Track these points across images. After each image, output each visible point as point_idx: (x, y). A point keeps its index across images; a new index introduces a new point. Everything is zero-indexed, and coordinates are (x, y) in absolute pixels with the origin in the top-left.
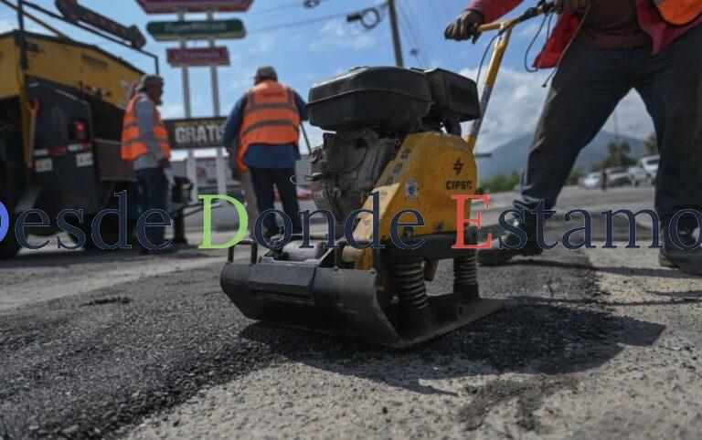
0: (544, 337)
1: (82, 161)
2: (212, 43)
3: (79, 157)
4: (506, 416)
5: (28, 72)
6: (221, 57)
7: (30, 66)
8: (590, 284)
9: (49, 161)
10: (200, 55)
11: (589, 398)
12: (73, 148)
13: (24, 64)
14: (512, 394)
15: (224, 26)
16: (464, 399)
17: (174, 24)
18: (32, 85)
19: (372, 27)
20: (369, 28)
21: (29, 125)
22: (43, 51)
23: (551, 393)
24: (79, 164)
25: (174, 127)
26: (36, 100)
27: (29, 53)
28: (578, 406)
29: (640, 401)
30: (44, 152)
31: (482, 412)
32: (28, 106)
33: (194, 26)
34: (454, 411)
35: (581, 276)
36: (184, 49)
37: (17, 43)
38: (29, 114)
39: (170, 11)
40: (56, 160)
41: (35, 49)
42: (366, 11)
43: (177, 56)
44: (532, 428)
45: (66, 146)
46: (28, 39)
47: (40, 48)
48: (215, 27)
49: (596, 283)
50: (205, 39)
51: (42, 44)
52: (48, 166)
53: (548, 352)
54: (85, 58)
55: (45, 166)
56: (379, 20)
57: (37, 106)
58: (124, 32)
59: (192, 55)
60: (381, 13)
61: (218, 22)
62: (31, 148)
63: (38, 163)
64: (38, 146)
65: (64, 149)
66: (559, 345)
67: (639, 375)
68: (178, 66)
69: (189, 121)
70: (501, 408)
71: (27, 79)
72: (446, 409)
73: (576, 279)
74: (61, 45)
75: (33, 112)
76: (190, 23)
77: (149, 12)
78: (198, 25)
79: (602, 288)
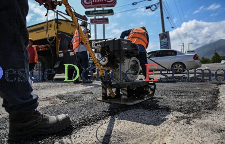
0: (197, 108)
1: (71, 54)
2: (104, 16)
3: (70, 53)
4: (184, 122)
5: (59, 30)
6: (106, 21)
7: (59, 28)
8: (215, 97)
9: (63, 54)
10: (100, 20)
11: (203, 120)
12: (69, 50)
13: (57, 28)
14: (186, 118)
15: (107, 12)
16: (175, 118)
17: (93, 11)
18: (59, 33)
19: (154, 10)
20: (153, 11)
21: (58, 44)
22: (62, 24)
23: (195, 119)
24: (70, 55)
25: (92, 42)
26: (60, 37)
27: (59, 25)
28: (200, 121)
29: (214, 122)
30: (61, 51)
31: (179, 121)
32: (58, 39)
33: (98, 12)
34: (173, 120)
35: (214, 95)
36: (95, 19)
37: (56, 22)
38: (58, 41)
39: (92, 8)
40: (64, 53)
41: (60, 23)
42: (152, 5)
43: (93, 21)
44: (189, 124)
45: (67, 50)
46: (59, 21)
47: (61, 23)
48: (105, 12)
49: (218, 97)
50: (102, 16)
51: (62, 22)
52: (62, 55)
53: (197, 111)
54: (72, 25)
55: (61, 55)
56: (156, 8)
57: (60, 39)
58: (82, 17)
59: (98, 21)
60: (157, 6)
61: (106, 10)
62: (58, 50)
63: (60, 54)
64: (60, 50)
65: (66, 51)
66: (200, 110)
67: (217, 117)
68: (94, 24)
69: (96, 40)
70: (183, 120)
71: (58, 32)
72: (171, 120)
73: (211, 95)
74: (66, 22)
75: (59, 41)
76: (97, 11)
77: (86, 8)
78: (100, 12)
79: (219, 98)
